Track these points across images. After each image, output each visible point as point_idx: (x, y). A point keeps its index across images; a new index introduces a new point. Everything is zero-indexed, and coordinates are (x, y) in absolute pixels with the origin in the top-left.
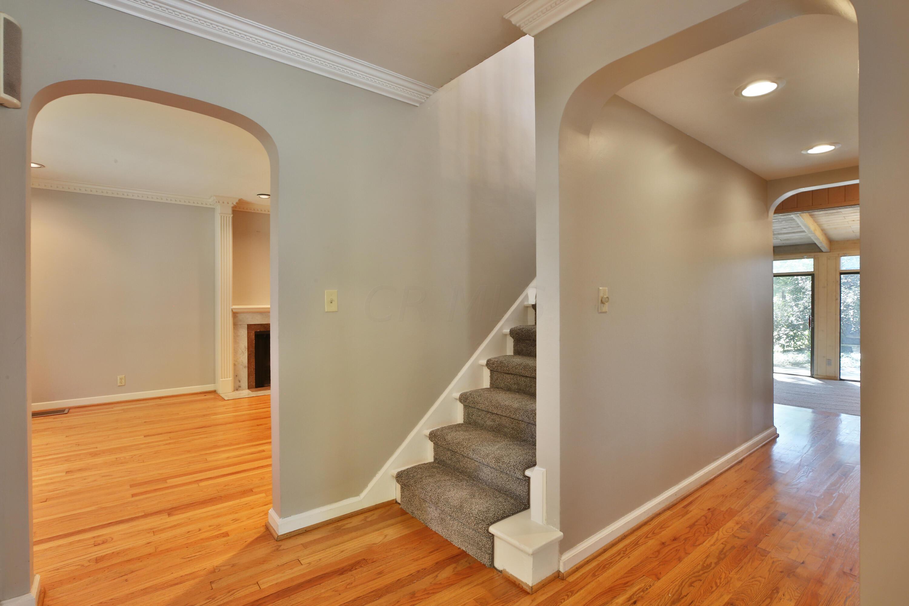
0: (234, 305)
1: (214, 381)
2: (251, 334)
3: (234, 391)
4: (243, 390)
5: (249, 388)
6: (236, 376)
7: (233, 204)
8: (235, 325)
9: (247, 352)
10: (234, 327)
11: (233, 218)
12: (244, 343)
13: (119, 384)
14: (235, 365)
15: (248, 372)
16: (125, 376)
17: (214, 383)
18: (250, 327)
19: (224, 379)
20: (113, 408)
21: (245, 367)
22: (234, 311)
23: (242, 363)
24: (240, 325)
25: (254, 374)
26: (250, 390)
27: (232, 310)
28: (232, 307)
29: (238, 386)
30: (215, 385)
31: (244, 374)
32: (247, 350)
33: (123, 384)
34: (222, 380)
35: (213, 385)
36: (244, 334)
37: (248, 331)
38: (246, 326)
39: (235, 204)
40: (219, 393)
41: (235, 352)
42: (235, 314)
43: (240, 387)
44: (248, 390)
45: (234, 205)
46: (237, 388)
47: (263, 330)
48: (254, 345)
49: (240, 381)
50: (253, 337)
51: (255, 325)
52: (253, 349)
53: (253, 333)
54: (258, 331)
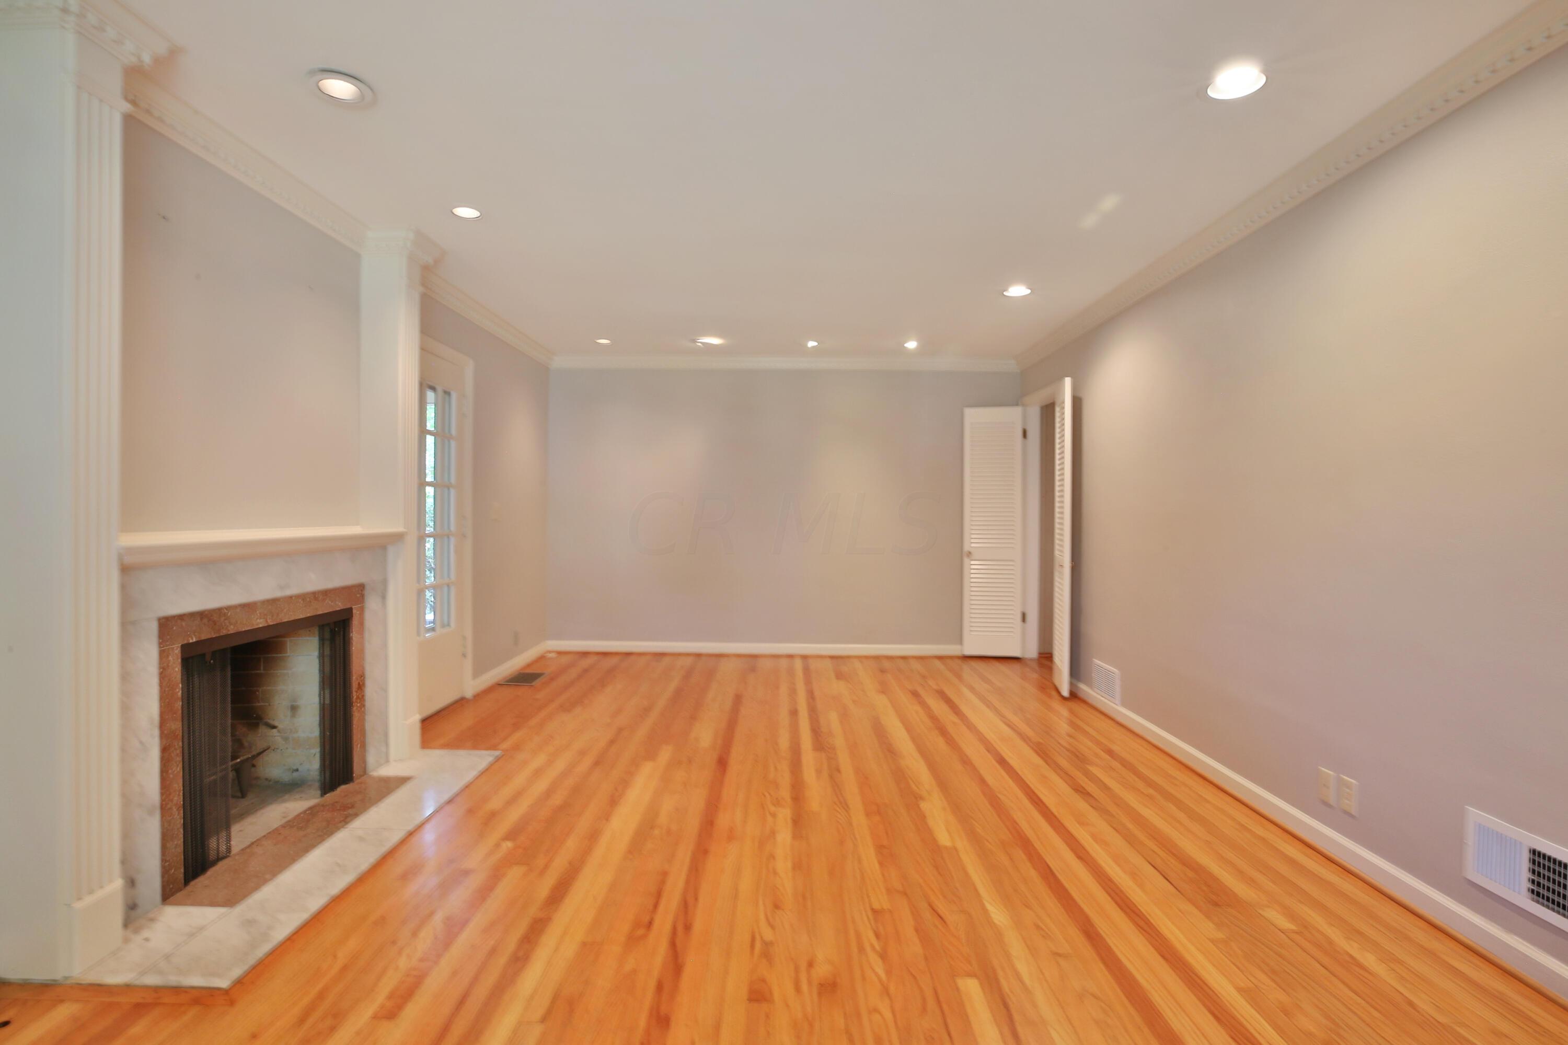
0: (124, 531)
2: (170, 656)
4: (148, 917)
5: (167, 892)
8: (126, 620)
9: (158, 739)
15: (162, 826)
18: (166, 627)
22: (128, 560)
23: (146, 794)
24: (139, 621)
25: (180, 832)
26: (169, 903)
27: (120, 555)
28: (120, 544)
32: (157, 731)
36: (148, 658)
37: (159, 645)
38: (155, 626)
42: (127, 573)
44: (163, 909)
47: (208, 636)
50: (177, 669)
51: (181, 617)
52: (176, 725)
53: (178, 651)
54: (194, 640)
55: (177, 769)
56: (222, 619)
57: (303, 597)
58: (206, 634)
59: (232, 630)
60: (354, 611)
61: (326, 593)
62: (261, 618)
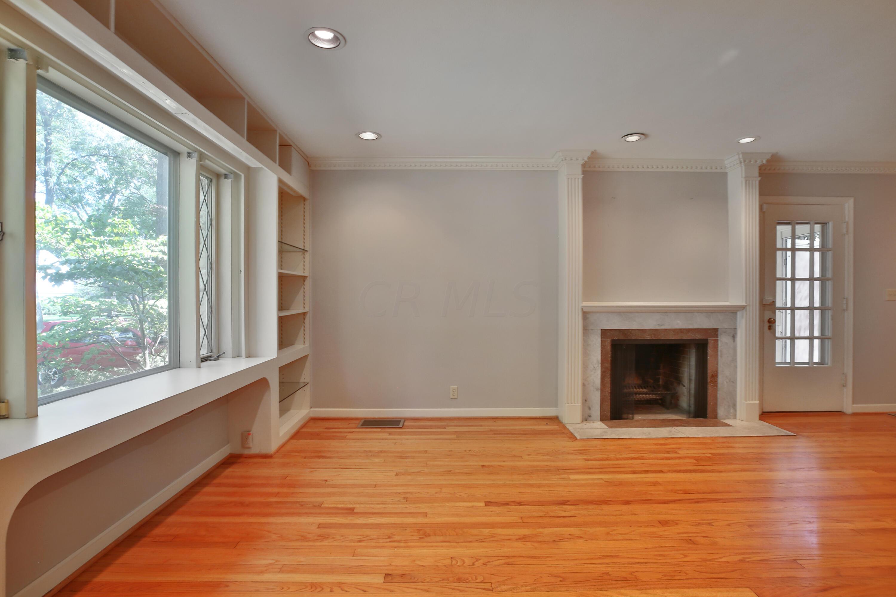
0: (584, 301)
1: (555, 403)
2: (606, 343)
3: (582, 421)
4: (594, 421)
5: (602, 419)
6: (586, 401)
7: (583, 160)
8: (585, 329)
9: (600, 368)
10: (584, 333)
11: (584, 180)
12: (596, 356)
13: (451, 397)
14: (584, 385)
15: (601, 396)
16: (457, 387)
17: (556, 406)
18: (605, 333)
19: (570, 404)
20: (445, 428)
21: (597, 390)
22: (585, 310)
23: (594, 383)
24: (592, 329)
25: (609, 401)
26: (603, 422)
27: (582, 308)
28: (582, 305)
29: (588, 415)
30: (557, 408)
31: (596, 398)
32: (600, 365)
33: (456, 397)
34: (568, 405)
35: (554, 408)
36: (596, 342)
37: (601, 338)
38: (600, 332)
39: (586, 159)
40: (564, 422)
41: (585, 367)
42: (585, 314)
43: (590, 416)
44: (600, 423)
45: (586, 161)
46: (586, 418)
47: (623, 339)
48: (610, 359)
49: (590, 409)
50: (609, 347)
51: (611, 330)
52: (608, 365)
53: (609, 341)
54: (616, 339)
55: (608, 380)
56: (629, 333)
57: (674, 330)
58: (621, 337)
59: (634, 338)
60: (709, 341)
61: (689, 330)
62: (648, 336)
